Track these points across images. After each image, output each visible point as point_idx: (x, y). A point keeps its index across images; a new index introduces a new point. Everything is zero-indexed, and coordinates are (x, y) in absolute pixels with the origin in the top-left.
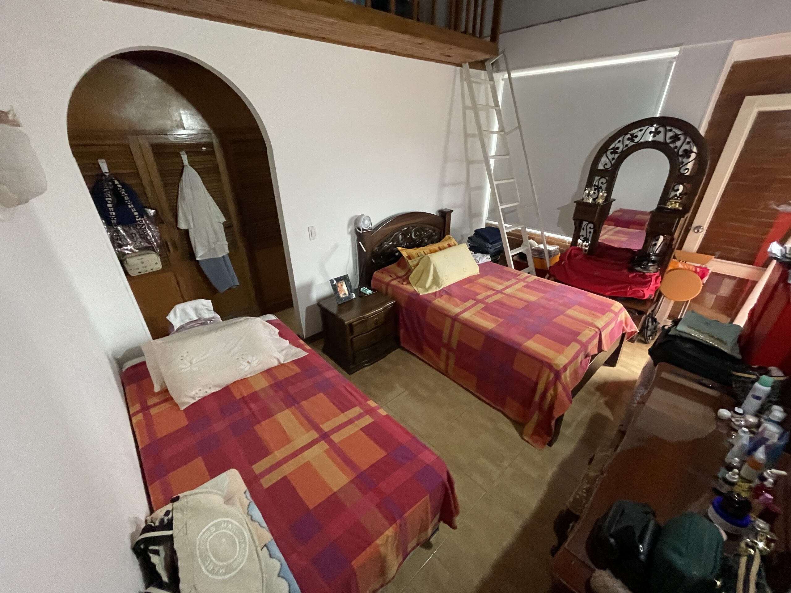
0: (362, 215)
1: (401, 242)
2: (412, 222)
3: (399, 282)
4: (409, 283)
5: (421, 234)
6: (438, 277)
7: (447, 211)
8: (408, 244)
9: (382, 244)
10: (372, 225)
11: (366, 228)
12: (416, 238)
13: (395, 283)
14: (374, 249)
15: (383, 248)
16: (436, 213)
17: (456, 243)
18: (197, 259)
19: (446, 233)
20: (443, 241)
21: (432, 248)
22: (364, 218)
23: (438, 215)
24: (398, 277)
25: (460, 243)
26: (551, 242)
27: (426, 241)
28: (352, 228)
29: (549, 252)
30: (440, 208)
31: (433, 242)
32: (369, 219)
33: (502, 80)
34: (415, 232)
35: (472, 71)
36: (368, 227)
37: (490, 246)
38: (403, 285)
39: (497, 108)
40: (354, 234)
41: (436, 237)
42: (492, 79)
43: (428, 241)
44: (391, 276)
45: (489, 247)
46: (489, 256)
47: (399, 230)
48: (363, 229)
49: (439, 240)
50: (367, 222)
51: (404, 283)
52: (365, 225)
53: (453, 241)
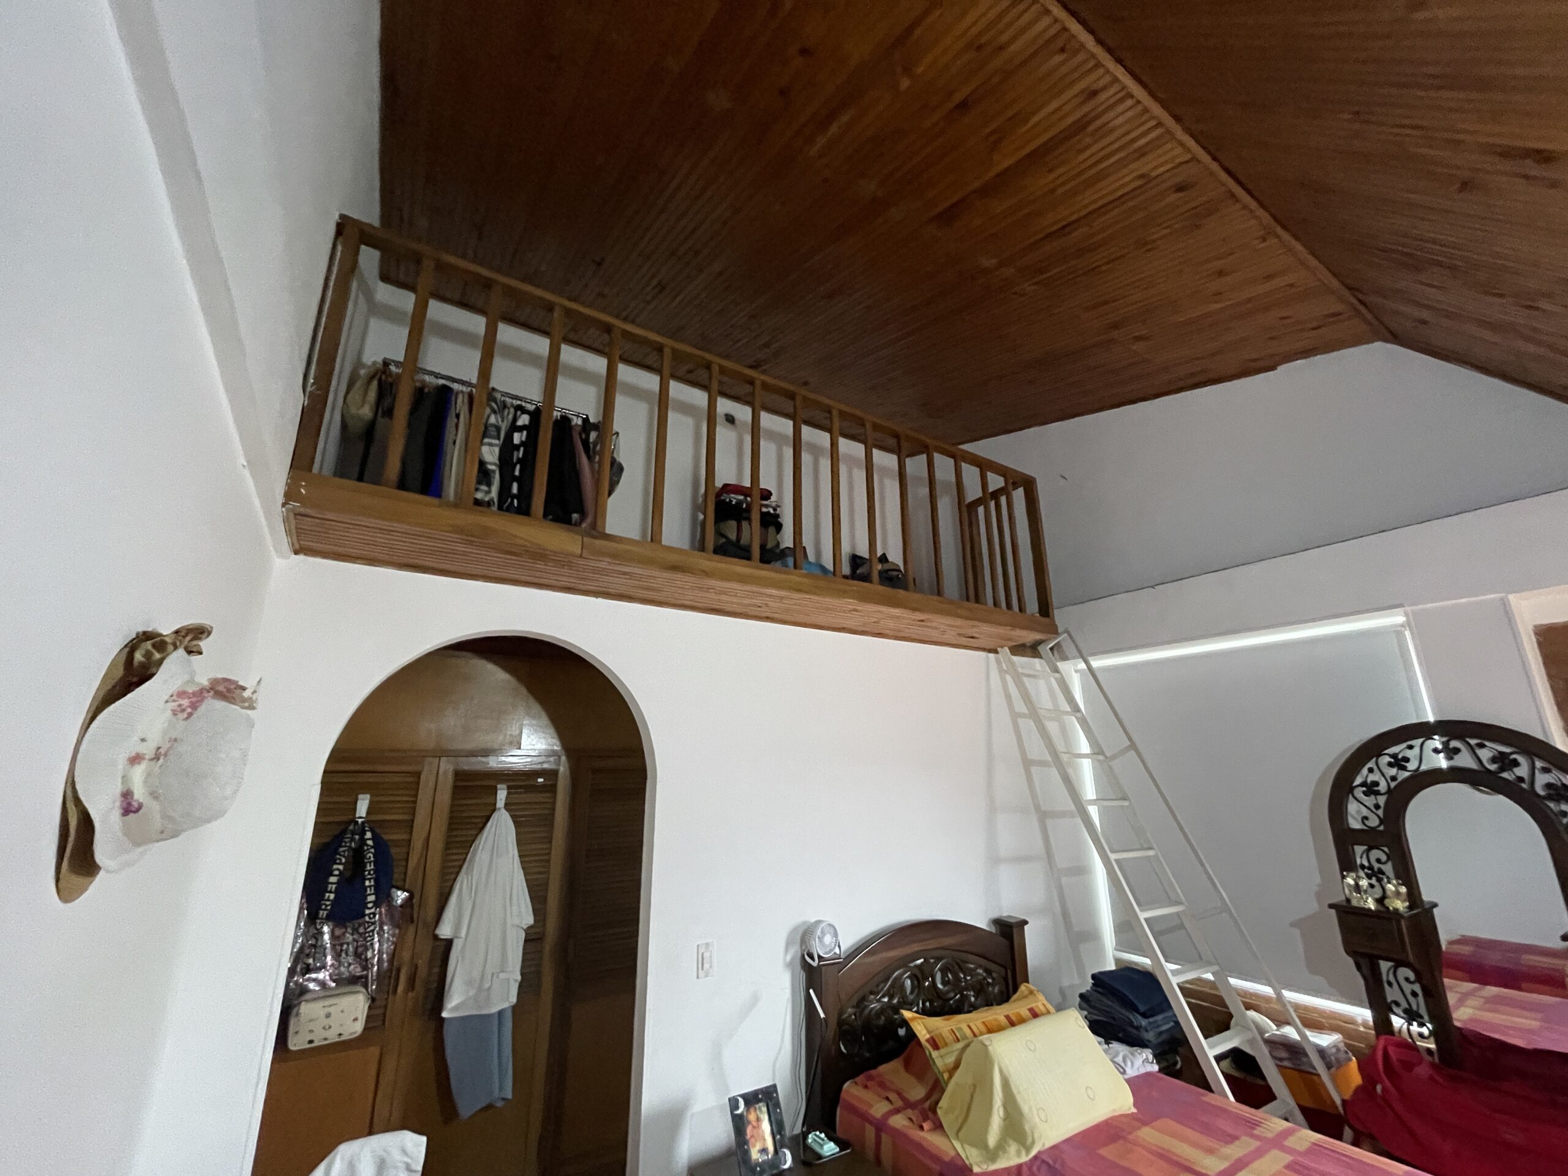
0: (819, 922)
1: (912, 997)
2: (932, 944)
3: (911, 1119)
4: (938, 1126)
5: (957, 979)
6: (1020, 1113)
7: (1012, 921)
8: (928, 1004)
9: (863, 999)
10: (839, 947)
11: (826, 953)
12: (946, 988)
13: (898, 1121)
14: (845, 1013)
15: (867, 1012)
16: (988, 925)
17: (1052, 1009)
18: (444, 1015)
19: (1019, 979)
20: (1015, 1001)
21: (990, 1018)
22: (822, 929)
23: (993, 930)
24: (908, 1105)
25: (1059, 1008)
26: (1313, 1021)
27: (973, 999)
28: (795, 951)
29: (1321, 1052)
30: (995, 915)
31: (989, 1004)
32: (832, 931)
33: (1076, 671)
34: (944, 971)
35: (1015, 658)
36: (832, 950)
37: (1144, 1022)
38: (922, 1134)
39: (1079, 715)
40: (798, 967)
41: (996, 990)
42: (1056, 670)
43: (976, 999)
44: (887, 1099)
45: (1141, 1027)
46: (1148, 1054)
47: (903, 962)
48: (820, 957)
49: (1005, 997)
50: (828, 939)
51: (926, 1126)
52: (824, 947)
53: (1040, 1002)
